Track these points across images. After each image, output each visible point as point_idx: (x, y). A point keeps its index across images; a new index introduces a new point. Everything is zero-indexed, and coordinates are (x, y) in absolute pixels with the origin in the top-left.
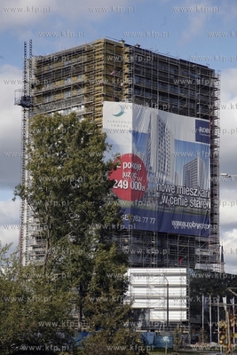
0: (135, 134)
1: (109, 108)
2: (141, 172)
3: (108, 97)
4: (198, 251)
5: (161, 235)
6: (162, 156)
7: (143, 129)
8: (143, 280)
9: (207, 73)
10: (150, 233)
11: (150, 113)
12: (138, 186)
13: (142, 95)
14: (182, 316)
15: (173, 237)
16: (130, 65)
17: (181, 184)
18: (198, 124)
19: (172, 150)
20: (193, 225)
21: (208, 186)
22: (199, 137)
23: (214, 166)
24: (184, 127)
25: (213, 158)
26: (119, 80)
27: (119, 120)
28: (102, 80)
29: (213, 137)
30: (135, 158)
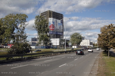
0: (53, 22)
1: (50, 19)
2: (53, 27)
3: (49, 17)
4: (61, 37)
5: (56, 35)
8: (54, 40)
9: (62, 15)
11: (55, 19)
12: (53, 28)
13: (54, 17)
14: (59, 44)
15: (58, 35)
16: (52, 13)
17: (59, 28)
18: (61, 21)
19: (58, 24)
20: (60, 33)
21: (62, 29)
22: (61, 23)
24: (59, 21)
25: (63, 25)
26: (51, 15)
27: (51, 20)
28: (49, 15)
29: (63, 23)
30: (53, 25)
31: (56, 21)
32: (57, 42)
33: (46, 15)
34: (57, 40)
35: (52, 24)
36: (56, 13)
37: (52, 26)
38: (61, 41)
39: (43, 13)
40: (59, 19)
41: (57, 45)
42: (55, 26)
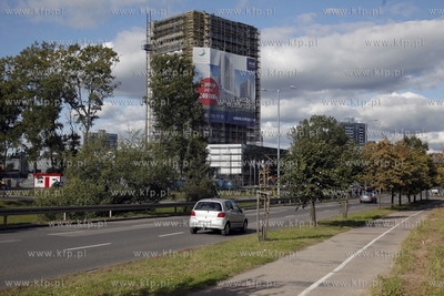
0: (212, 66)
1: (196, 51)
3: (196, 45)
4: (248, 134)
5: (227, 126)
6: (228, 79)
7: (216, 64)
8: (217, 151)
9: (253, 30)
10: (221, 124)
11: (220, 54)
12: (214, 97)
13: (216, 44)
15: (234, 126)
16: (208, 25)
17: (238, 95)
18: (248, 60)
19: (233, 75)
20: (245, 119)
22: (249, 68)
23: (257, 85)
24: (240, 62)
25: (257, 79)
26: (202, 34)
27: (203, 58)
28: (192, 34)
29: (257, 68)
30: (211, 81)
31: (227, 61)
33: (181, 34)
34: (233, 151)
35: (207, 74)
36: (227, 23)
37: (208, 84)
40: (240, 54)
42: (222, 83)
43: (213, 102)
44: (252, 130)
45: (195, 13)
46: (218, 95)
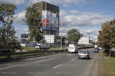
0: (47, 15)
2: (48, 21)
3: (43, 10)
4: (56, 33)
5: (51, 31)
7: (48, 15)
8: (47, 37)
10: (49, 30)
11: (49, 13)
12: (47, 23)
13: (48, 9)
14: (53, 42)
15: (53, 31)
16: (46, 5)
17: (54, 23)
18: (57, 15)
19: (53, 18)
20: (56, 29)
21: (58, 24)
22: (57, 17)
23: (59, 21)
24: (54, 15)
25: (59, 20)
26: (45, 7)
27: (45, 14)
28: (42, 7)
29: (59, 17)
30: (47, 19)
31: (51, 14)
32: (51, 39)
33: (39, 7)
34: (52, 37)
35: (46, 17)
36: (51, 5)
37: (46, 20)
38: (57, 38)
39: (36, 4)
40: (54, 13)
41: (52, 42)
42: (50, 20)
43: (47, 25)
44: (57, 32)
45: (43, 2)
46: (48, 23)
